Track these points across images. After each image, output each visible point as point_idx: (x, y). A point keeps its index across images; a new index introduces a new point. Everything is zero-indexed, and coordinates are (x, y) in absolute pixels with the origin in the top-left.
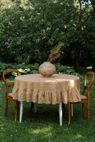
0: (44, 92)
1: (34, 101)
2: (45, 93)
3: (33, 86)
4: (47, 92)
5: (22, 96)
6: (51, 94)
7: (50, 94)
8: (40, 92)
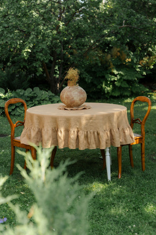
0: (87, 132)
1: (73, 146)
2: (89, 132)
3: (68, 124)
4: (92, 131)
5: (51, 139)
6: (98, 134)
7: (96, 133)
8: (81, 132)
